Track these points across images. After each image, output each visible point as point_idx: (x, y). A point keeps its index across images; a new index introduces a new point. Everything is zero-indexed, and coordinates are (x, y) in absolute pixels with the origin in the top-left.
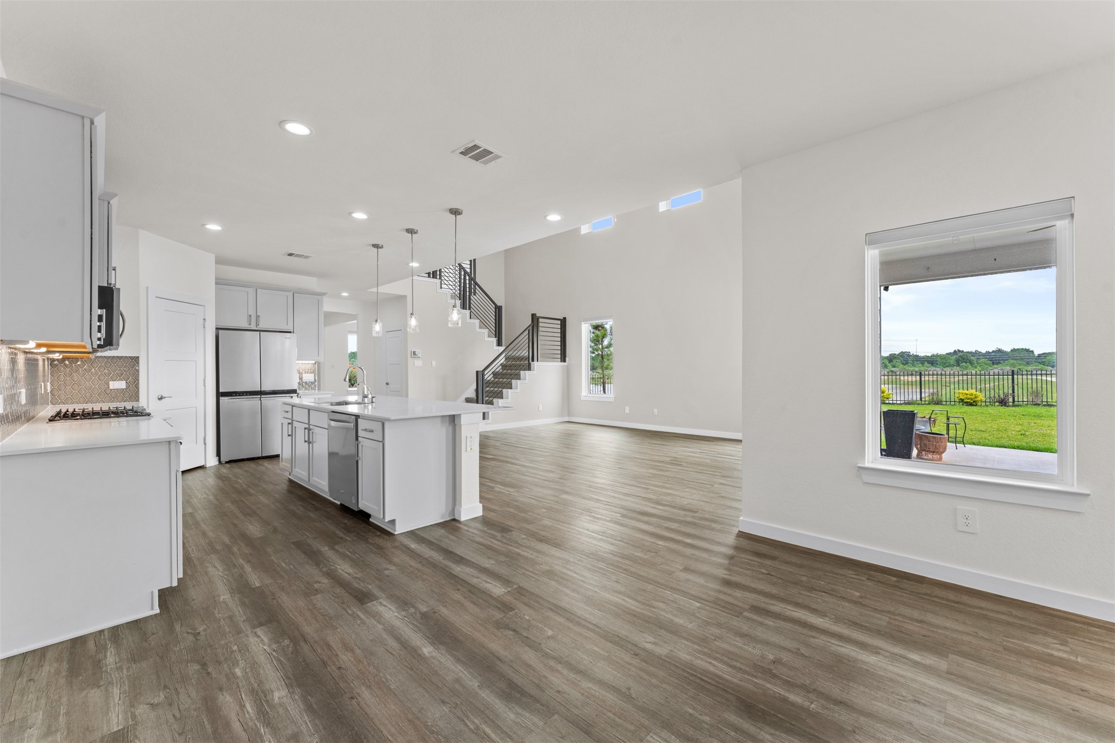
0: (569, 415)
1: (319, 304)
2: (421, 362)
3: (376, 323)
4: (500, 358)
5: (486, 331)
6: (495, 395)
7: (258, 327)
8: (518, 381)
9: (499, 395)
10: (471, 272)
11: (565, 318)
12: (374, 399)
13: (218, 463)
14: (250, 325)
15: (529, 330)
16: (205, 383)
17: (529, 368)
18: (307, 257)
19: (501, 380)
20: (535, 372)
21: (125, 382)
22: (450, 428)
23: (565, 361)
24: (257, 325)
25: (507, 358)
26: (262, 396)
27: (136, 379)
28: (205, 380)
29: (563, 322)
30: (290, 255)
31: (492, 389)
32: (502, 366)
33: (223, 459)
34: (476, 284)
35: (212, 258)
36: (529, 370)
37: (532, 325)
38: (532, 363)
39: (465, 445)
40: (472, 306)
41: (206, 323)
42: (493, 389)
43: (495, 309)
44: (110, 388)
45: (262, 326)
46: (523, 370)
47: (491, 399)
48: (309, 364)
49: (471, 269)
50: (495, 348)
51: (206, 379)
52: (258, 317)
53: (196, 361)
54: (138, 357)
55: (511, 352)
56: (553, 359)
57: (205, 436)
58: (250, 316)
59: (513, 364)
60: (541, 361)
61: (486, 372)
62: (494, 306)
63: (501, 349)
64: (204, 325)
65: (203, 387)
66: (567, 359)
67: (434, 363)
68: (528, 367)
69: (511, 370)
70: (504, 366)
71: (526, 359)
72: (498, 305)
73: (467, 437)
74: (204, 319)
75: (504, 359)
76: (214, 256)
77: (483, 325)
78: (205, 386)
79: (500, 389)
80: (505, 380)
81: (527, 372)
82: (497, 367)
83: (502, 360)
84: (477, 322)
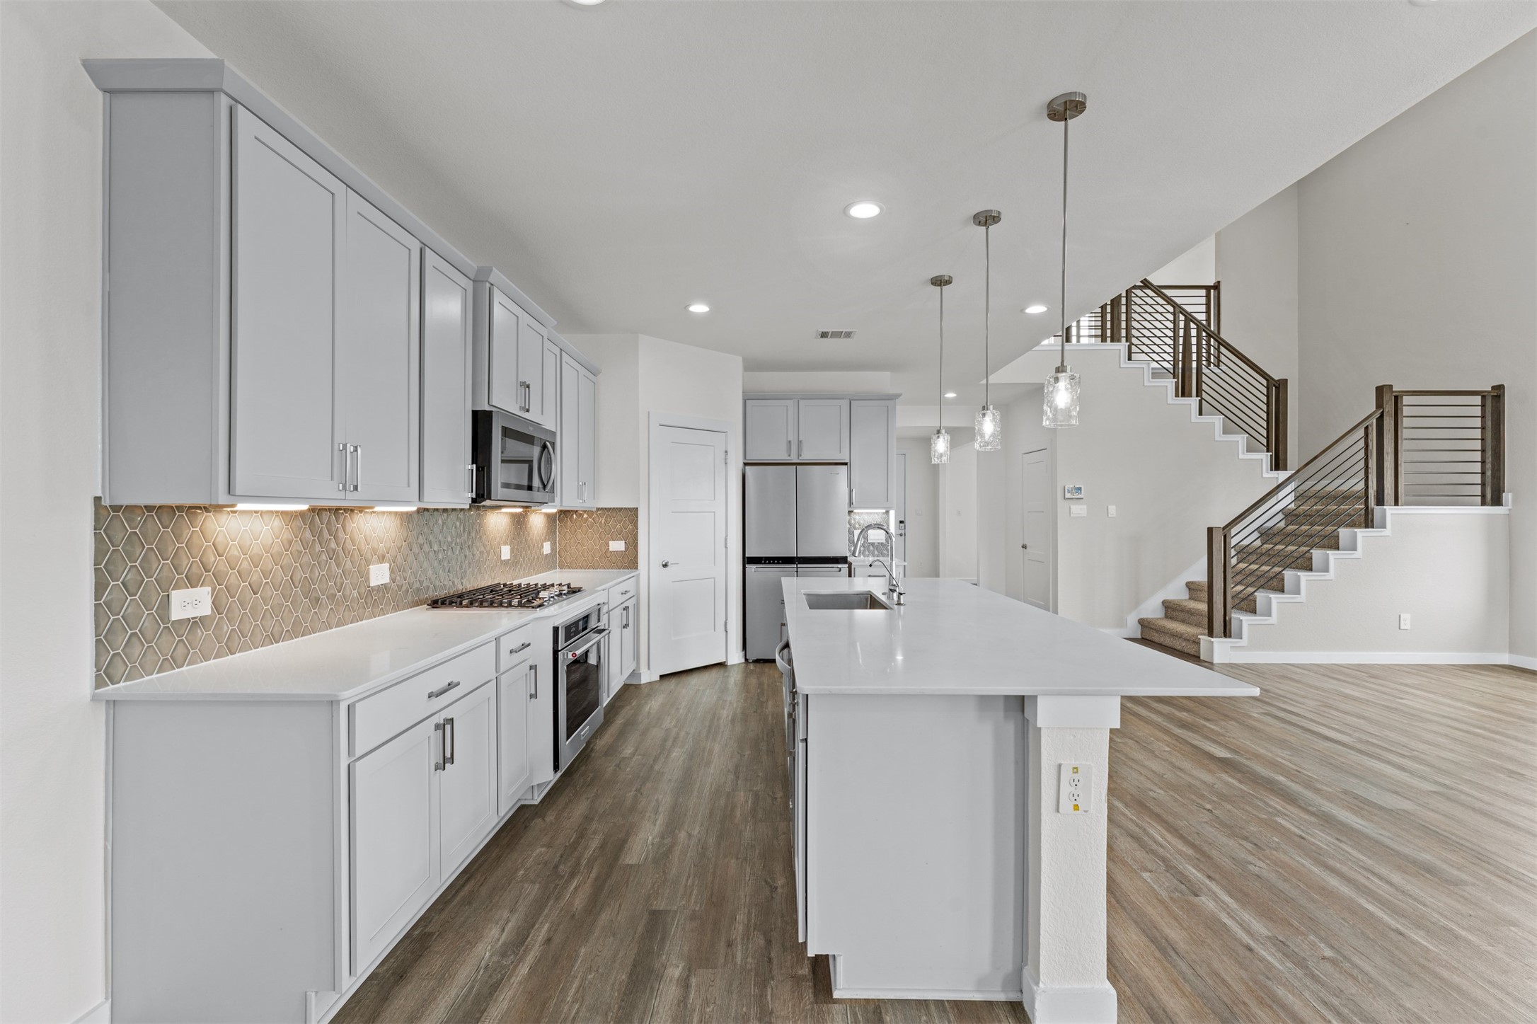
0: (1512, 649)
1: (889, 415)
2: (1085, 507)
3: (939, 437)
4: (1281, 494)
5: (1241, 439)
6: (1262, 581)
7: (800, 458)
8: (1330, 552)
9: (1275, 583)
10: (1208, 320)
11: (1498, 392)
12: (902, 596)
13: (743, 661)
14: (789, 456)
15: (1367, 428)
16: (726, 544)
17: (1368, 521)
18: (848, 335)
19: (1279, 547)
20: (1387, 532)
21: (624, 542)
22: (1010, 729)
23: (1497, 501)
24: (799, 455)
25: (1300, 497)
26: (799, 566)
27: (635, 539)
28: (726, 539)
29: (1494, 400)
30: (824, 335)
31: (1254, 567)
32: (1286, 516)
33: (751, 657)
34: (1221, 343)
35: (738, 362)
36: (1367, 527)
37: (1378, 415)
38: (1377, 509)
39: (1053, 792)
40: (1204, 387)
41: (729, 457)
42: (1256, 567)
43: (1268, 388)
44: (610, 550)
45: (807, 456)
46: (1348, 526)
47: (1250, 590)
48: (877, 513)
49: (1208, 312)
50: (1265, 475)
51: (729, 537)
52: (800, 443)
53: (714, 512)
54: (637, 508)
55: (1310, 483)
56: (1454, 498)
57: (726, 620)
58: (790, 442)
59: (1318, 511)
60: (1407, 504)
61: (1234, 531)
62: (1264, 382)
63: (1282, 476)
64: (726, 459)
65: (724, 548)
66: (1507, 497)
67: (1113, 510)
68: (1363, 519)
69: (1312, 525)
70: (1289, 515)
71: (1360, 498)
72: (1276, 379)
73: (1060, 766)
74: (726, 452)
75: (1291, 497)
76: (741, 358)
77: (1234, 424)
78: (726, 547)
79: (1277, 569)
80: (1291, 548)
81: (1361, 533)
82: (1270, 514)
83: (1286, 499)
84: (1218, 420)
